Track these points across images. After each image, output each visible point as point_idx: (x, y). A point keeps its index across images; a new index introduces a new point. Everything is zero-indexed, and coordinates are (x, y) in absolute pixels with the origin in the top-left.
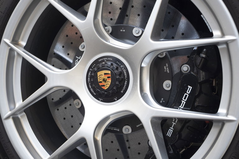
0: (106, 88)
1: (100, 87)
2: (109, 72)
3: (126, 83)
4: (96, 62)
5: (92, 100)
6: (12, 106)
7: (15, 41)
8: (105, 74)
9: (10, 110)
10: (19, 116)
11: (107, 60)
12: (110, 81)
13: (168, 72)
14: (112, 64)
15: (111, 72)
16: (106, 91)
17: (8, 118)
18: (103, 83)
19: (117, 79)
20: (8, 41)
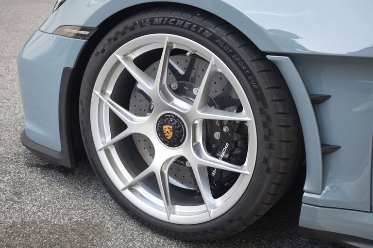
0: (169, 138)
1: (165, 137)
2: (171, 127)
3: (183, 135)
4: (163, 117)
5: (162, 145)
6: (103, 140)
7: (103, 92)
8: (168, 128)
9: (102, 144)
10: (109, 148)
11: (171, 117)
12: (171, 133)
13: (218, 125)
14: (173, 121)
15: (173, 127)
16: (169, 140)
17: (101, 150)
18: (167, 134)
19: (177, 133)
20: (98, 93)
